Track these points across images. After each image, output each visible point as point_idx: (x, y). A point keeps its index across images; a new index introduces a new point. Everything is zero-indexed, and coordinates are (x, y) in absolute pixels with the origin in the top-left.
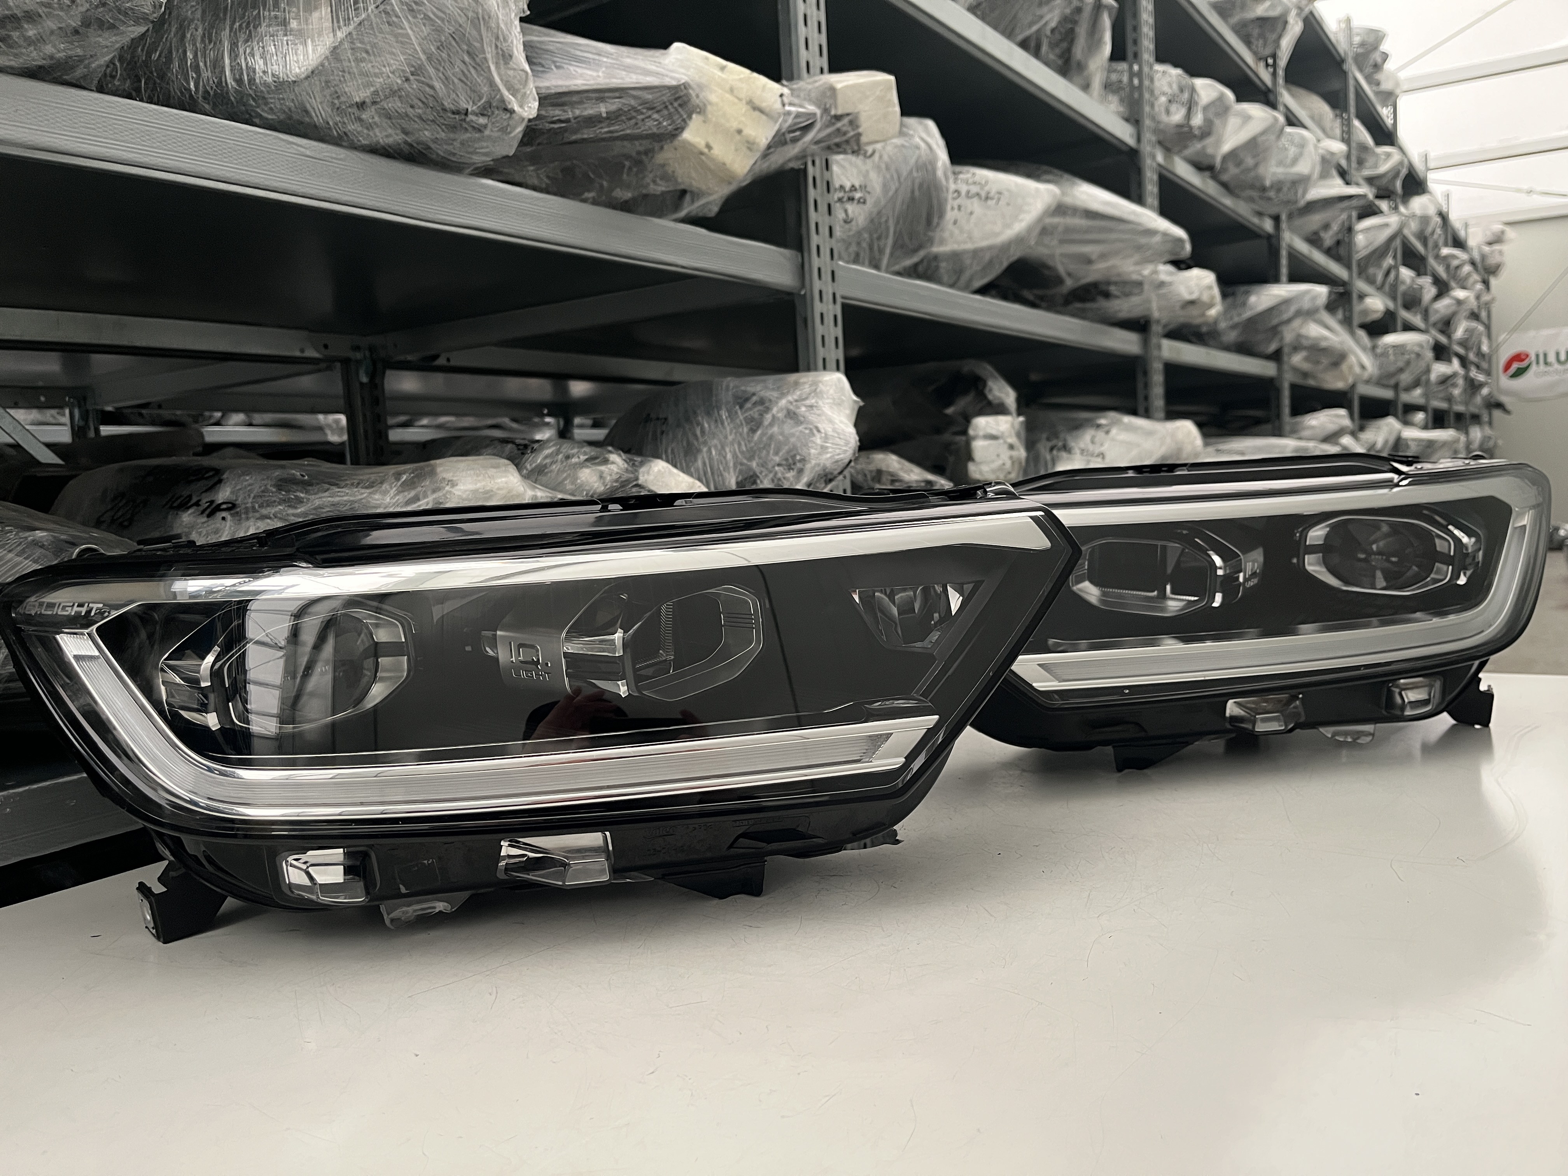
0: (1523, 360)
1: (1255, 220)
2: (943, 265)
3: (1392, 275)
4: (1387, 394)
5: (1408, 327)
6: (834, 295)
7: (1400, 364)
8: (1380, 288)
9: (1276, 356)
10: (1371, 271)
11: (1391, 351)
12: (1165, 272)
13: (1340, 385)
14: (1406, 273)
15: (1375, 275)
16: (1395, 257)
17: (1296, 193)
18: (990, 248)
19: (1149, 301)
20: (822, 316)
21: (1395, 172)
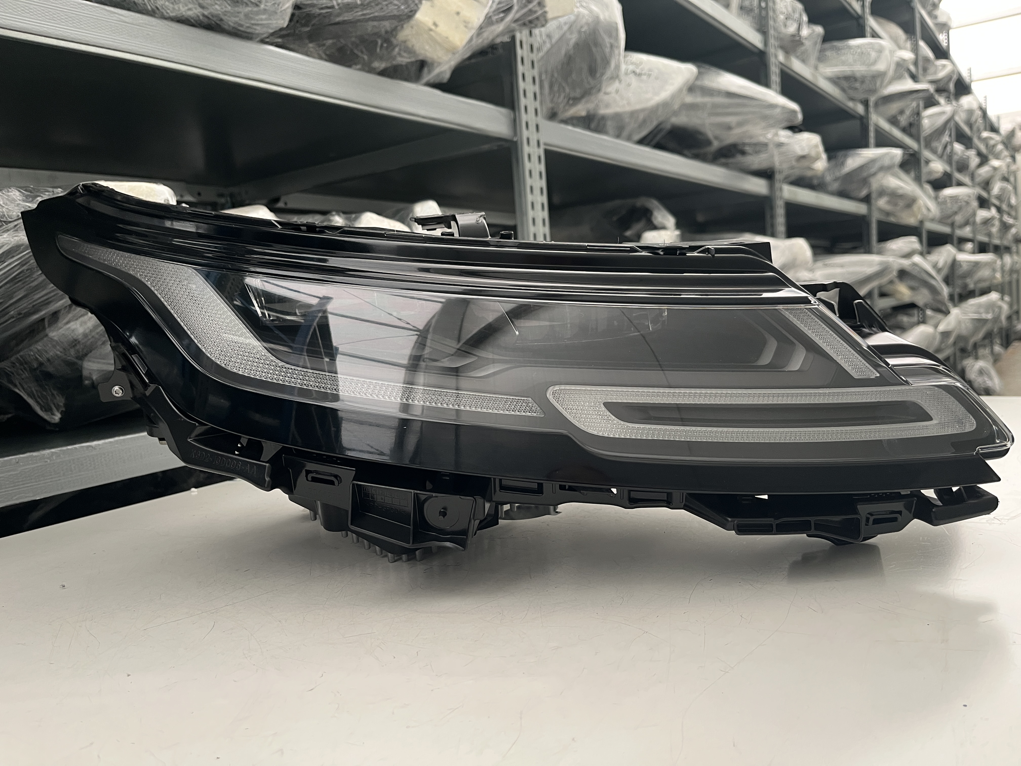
1: (851, 104)
3: (949, 149)
4: (946, 230)
5: (960, 184)
6: (538, 142)
7: (955, 208)
8: (941, 157)
9: (867, 200)
10: (935, 144)
11: (948, 201)
12: (784, 136)
13: (911, 221)
14: (958, 147)
15: (936, 148)
16: (950, 136)
17: (875, 84)
19: (772, 156)
20: (529, 156)
21: (949, 78)
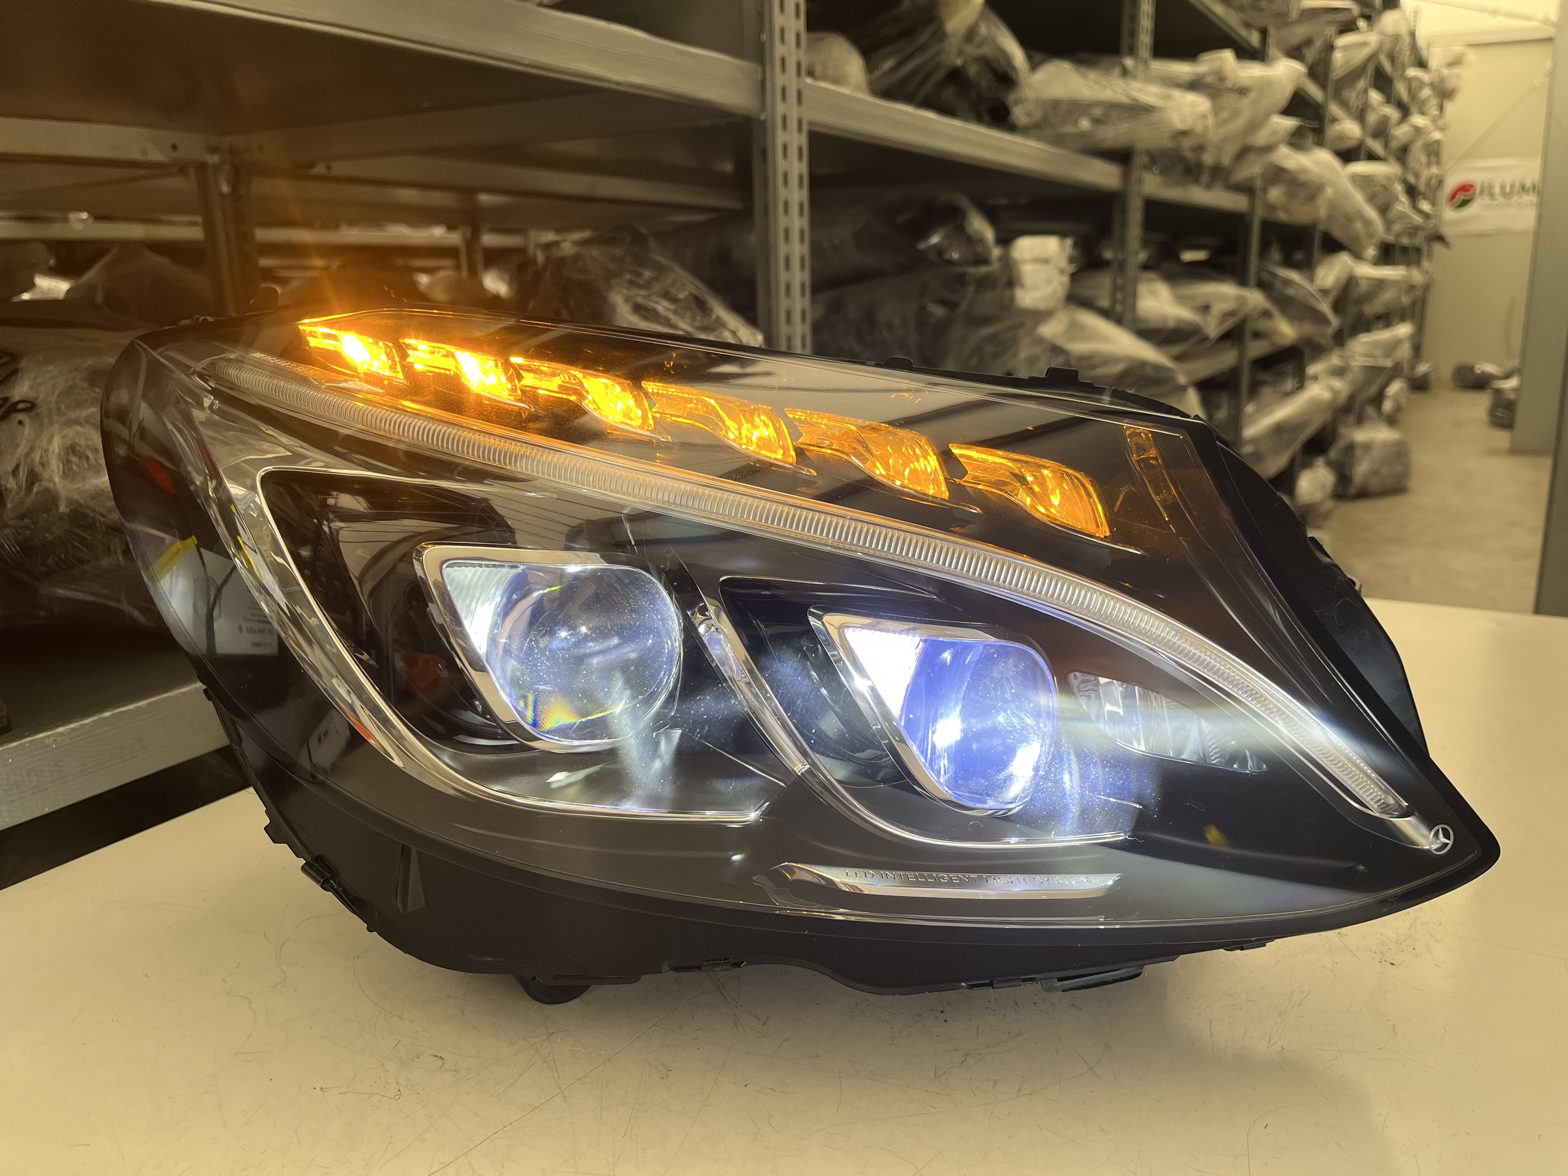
0: (1467, 191)
1: (1243, 32)
3: (1363, 100)
5: (1372, 157)
6: (800, 122)
8: (1352, 112)
9: (1250, 190)
10: (1347, 93)
14: (1375, 96)
15: (1347, 98)
16: (1368, 80)
20: (785, 148)
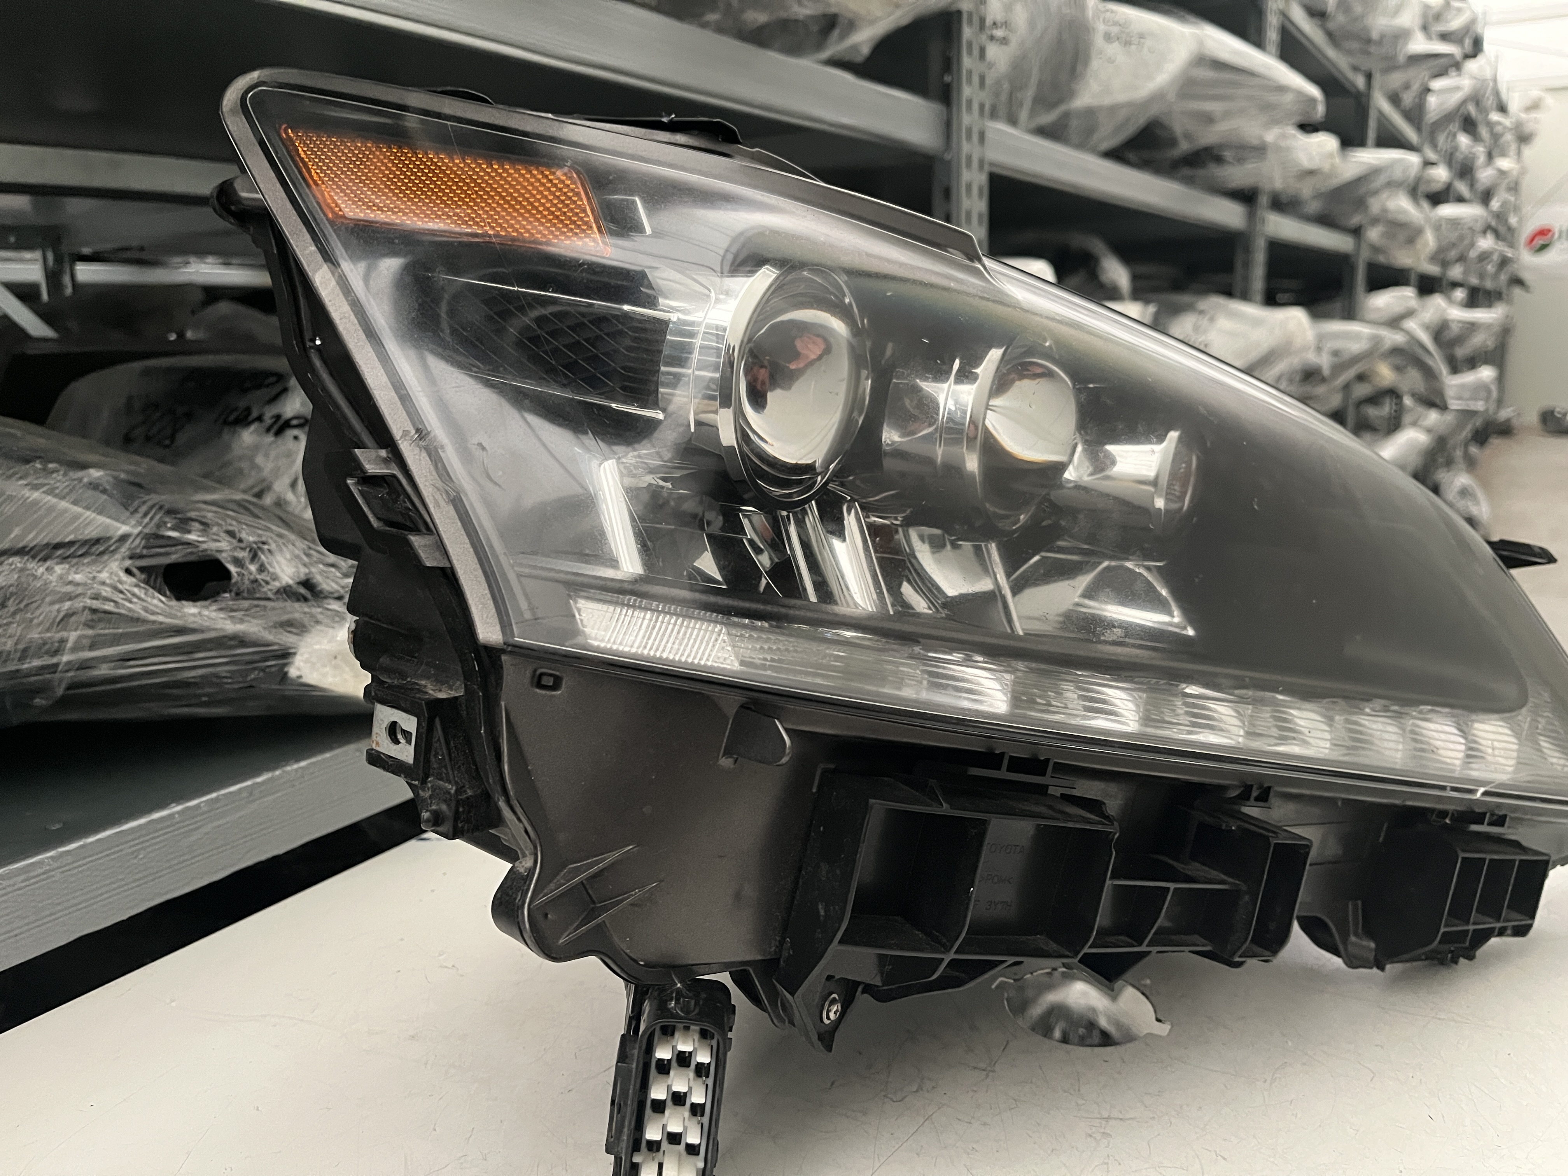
0: (1546, 235)
1: (1352, 76)
2: (1074, 123)
3: (1453, 142)
4: (1433, 269)
5: (1460, 200)
6: (981, 163)
7: (1453, 239)
8: (1443, 157)
9: (1357, 232)
10: (1438, 136)
11: (1444, 227)
12: (1290, 136)
14: (1464, 140)
17: (1396, 49)
18: (1129, 104)
20: (968, 187)
21: (1467, 29)
